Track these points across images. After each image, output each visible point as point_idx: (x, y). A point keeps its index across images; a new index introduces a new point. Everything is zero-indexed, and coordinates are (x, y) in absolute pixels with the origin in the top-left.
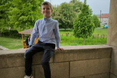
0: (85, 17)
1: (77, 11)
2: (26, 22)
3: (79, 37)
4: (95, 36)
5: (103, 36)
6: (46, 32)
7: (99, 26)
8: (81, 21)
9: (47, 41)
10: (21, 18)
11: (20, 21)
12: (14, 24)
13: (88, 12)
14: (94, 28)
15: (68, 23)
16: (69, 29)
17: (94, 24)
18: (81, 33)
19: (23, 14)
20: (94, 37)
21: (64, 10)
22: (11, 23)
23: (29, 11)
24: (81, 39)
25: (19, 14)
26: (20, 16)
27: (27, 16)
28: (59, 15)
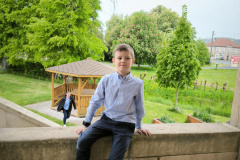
0: (182, 47)
1: (164, 29)
2: (61, 47)
3: (168, 85)
4: (199, 84)
5: (215, 85)
6: (120, 101)
7: (208, 63)
8: (173, 54)
9: (121, 117)
10: (52, 40)
11: (50, 44)
12: (37, 50)
13: (187, 38)
14: (199, 69)
15: (146, 53)
16: (146, 66)
17: (198, 62)
18: (172, 78)
19: (57, 33)
20: (196, 87)
21: (138, 26)
22: (31, 48)
23: (70, 26)
24: (170, 88)
25: (48, 31)
26: (52, 36)
27: (64, 36)
28: (128, 37)
